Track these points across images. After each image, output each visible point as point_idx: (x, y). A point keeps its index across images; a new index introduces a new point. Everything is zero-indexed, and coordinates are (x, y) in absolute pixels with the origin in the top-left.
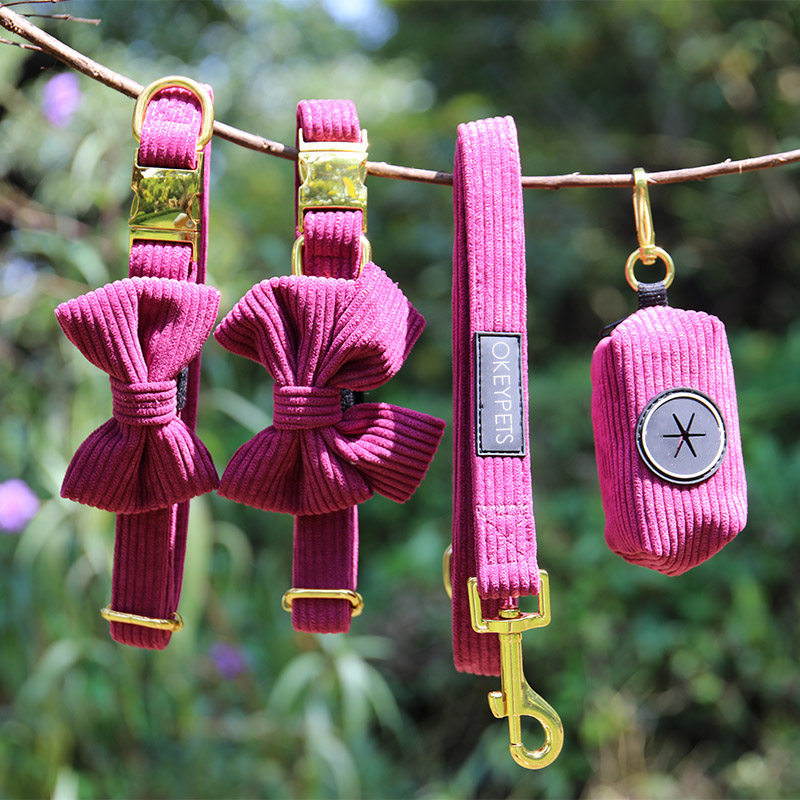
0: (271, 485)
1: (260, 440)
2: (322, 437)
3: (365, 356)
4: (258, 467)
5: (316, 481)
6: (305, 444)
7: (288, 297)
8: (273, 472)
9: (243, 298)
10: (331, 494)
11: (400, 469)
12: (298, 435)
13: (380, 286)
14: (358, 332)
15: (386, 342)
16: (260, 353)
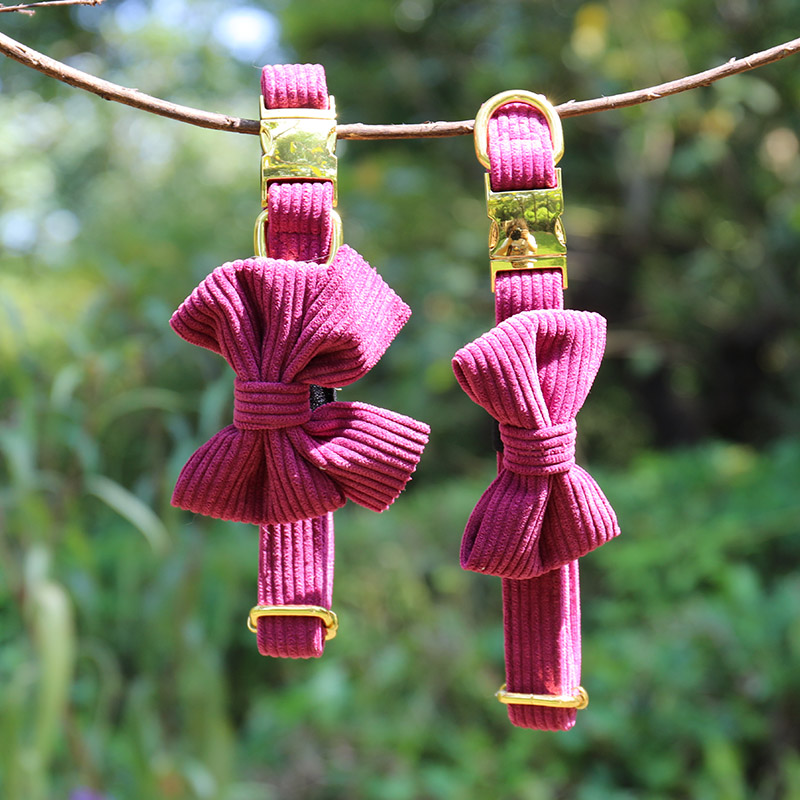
0: (231, 491)
1: (219, 441)
2: (289, 439)
3: (338, 349)
4: (217, 471)
5: (282, 487)
6: (269, 447)
7: (253, 283)
8: (233, 476)
9: (203, 283)
10: (298, 502)
11: (375, 477)
12: (262, 436)
13: (355, 271)
14: (329, 322)
15: (361, 335)
16: (221, 344)
